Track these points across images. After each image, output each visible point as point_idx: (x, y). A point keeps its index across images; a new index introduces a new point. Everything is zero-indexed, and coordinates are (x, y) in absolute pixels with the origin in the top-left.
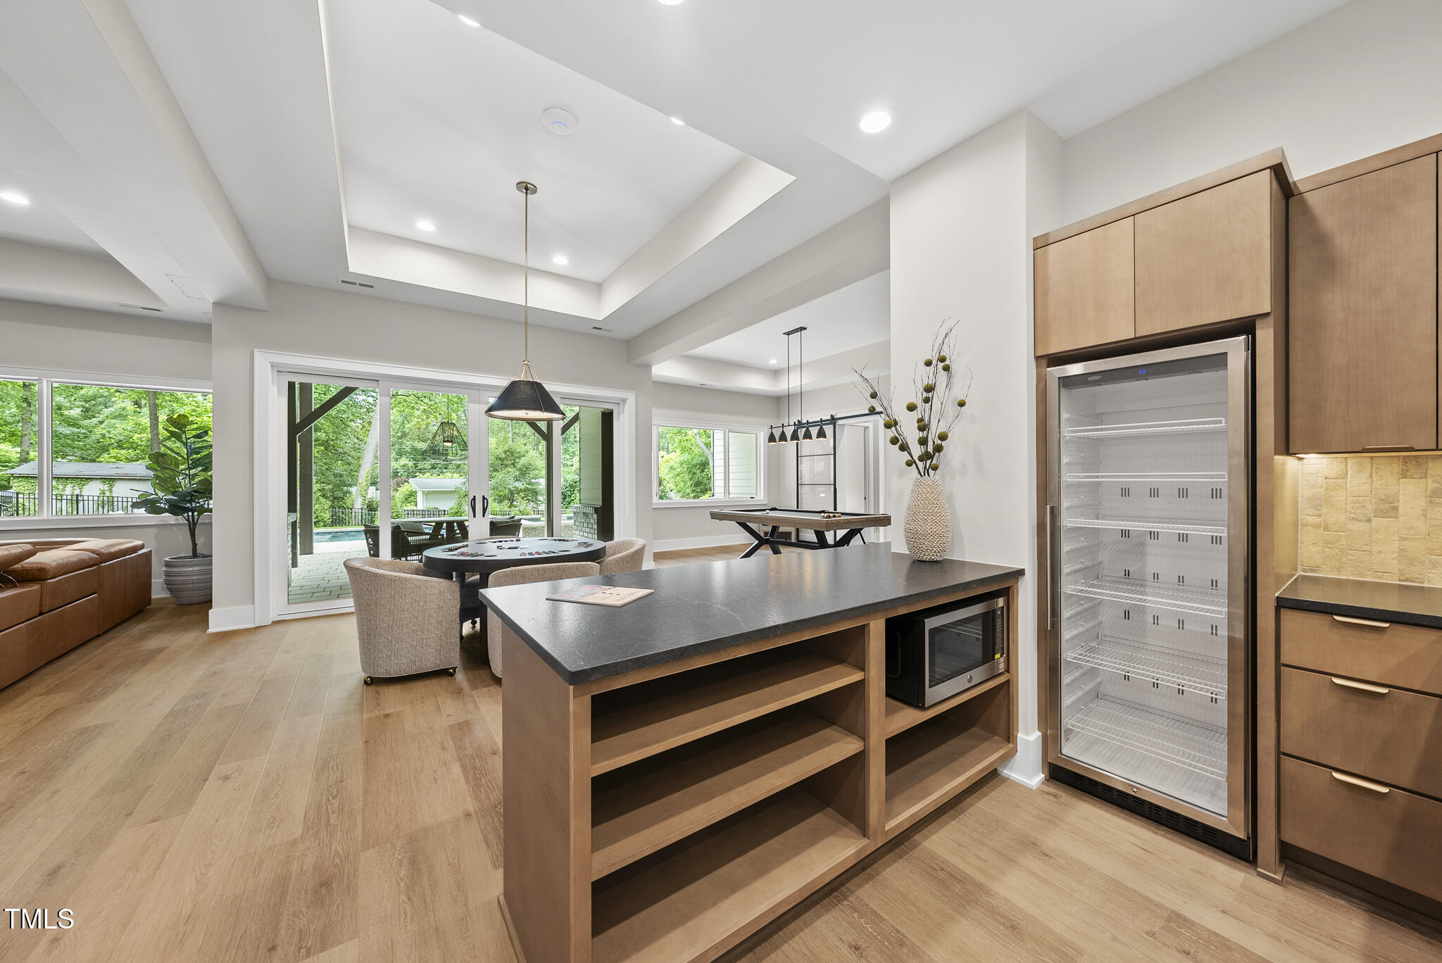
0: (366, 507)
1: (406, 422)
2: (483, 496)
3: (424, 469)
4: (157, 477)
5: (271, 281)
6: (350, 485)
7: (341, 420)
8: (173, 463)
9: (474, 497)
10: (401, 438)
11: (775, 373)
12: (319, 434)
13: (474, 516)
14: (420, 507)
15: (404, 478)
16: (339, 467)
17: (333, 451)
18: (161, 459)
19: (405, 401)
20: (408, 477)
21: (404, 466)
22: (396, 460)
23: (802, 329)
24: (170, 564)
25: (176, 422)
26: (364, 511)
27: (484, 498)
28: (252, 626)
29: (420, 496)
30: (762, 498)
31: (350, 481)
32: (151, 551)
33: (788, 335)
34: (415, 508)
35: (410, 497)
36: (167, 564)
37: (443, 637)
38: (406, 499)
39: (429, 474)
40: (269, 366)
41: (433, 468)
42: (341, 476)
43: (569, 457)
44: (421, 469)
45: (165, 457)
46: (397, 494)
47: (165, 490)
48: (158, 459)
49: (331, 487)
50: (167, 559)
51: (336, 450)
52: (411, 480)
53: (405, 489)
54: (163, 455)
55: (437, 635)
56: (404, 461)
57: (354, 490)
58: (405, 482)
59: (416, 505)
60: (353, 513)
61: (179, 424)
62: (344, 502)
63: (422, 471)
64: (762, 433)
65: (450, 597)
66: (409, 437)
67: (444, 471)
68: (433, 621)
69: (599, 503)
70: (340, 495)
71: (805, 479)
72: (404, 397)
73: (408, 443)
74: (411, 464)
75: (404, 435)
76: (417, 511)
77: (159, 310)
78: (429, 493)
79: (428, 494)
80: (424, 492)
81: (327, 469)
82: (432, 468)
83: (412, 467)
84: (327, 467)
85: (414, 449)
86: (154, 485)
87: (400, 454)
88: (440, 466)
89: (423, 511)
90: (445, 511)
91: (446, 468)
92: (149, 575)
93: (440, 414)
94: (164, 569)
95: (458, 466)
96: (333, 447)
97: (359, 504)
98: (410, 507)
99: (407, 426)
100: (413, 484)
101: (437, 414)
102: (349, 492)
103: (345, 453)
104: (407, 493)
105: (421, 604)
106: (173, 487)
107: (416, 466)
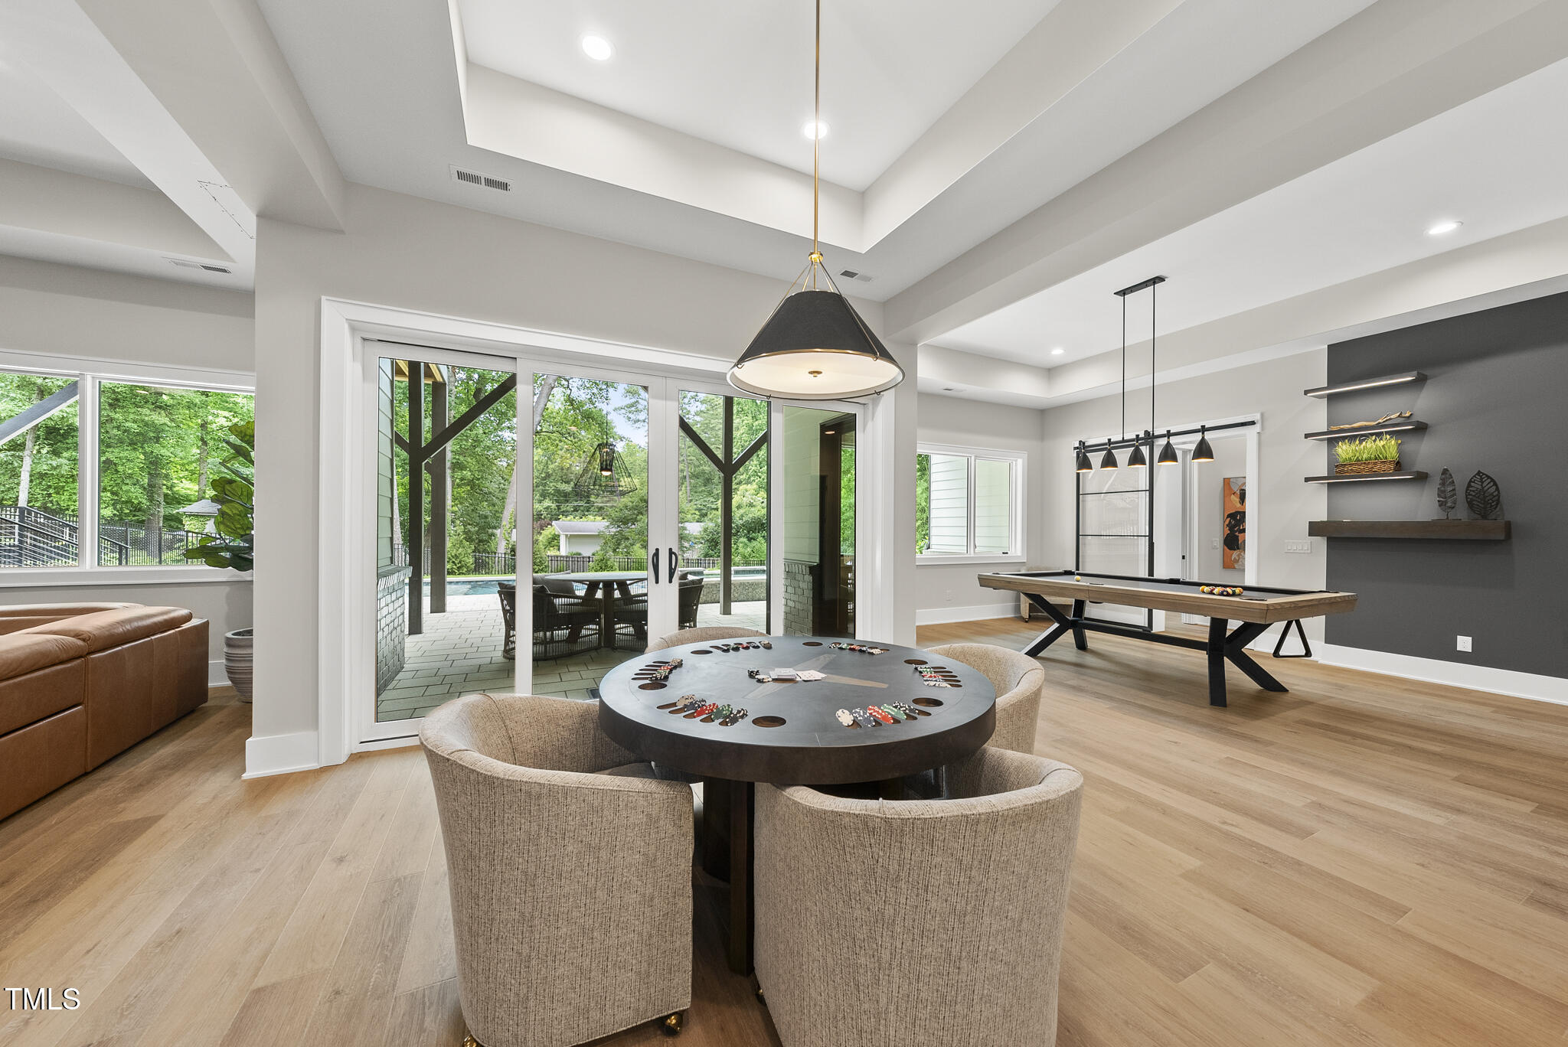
0: (509, 551)
1: (549, 462)
2: (670, 549)
3: (567, 511)
4: (222, 513)
5: (347, 183)
6: (495, 528)
7: (487, 458)
8: (245, 493)
9: (657, 550)
10: (544, 479)
11: (1051, 372)
12: (465, 472)
13: (657, 582)
14: (563, 552)
15: (547, 520)
16: (485, 508)
17: (478, 491)
18: (227, 487)
19: (549, 438)
20: (551, 520)
21: (547, 508)
22: (540, 502)
23: (1161, 279)
24: (232, 643)
25: (241, 432)
26: (507, 556)
27: (671, 552)
28: (314, 765)
29: (563, 541)
30: (1019, 553)
31: (494, 523)
32: (207, 623)
33: (1124, 294)
34: (558, 553)
35: (554, 540)
36: (229, 643)
37: (654, 940)
38: (549, 543)
39: (572, 517)
40: (346, 326)
41: (576, 510)
42: (486, 517)
43: (714, 500)
44: (564, 512)
45: (234, 485)
46: (540, 538)
47: (233, 532)
48: (224, 488)
49: (477, 529)
50: (229, 635)
51: (481, 490)
52: (554, 523)
53: (548, 532)
54: (231, 482)
55: (640, 934)
56: (547, 503)
57: (498, 532)
58: (548, 524)
59: (559, 550)
60: (497, 559)
61: (246, 435)
62: (488, 546)
63: (565, 514)
64: (1020, 461)
65: (671, 830)
66: (553, 478)
67: (586, 513)
68: (632, 898)
69: (816, 560)
70: (485, 537)
71: (1090, 526)
72: (548, 434)
73: (551, 485)
74: (554, 506)
75: (548, 476)
76: (561, 557)
77: (224, 271)
78: (572, 536)
79: (570, 538)
80: (566, 535)
81: (473, 510)
82: (574, 511)
83: (555, 509)
84: (472, 508)
85: (558, 491)
86: (217, 524)
87: (544, 495)
88: (582, 508)
89: (567, 557)
90: (589, 558)
91: (588, 511)
92: (204, 658)
93: (584, 452)
94: (225, 649)
95: (601, 508)
96: (479, 486)
97: (502, 548)
98: (552, 552)
99: (551, 466)
100: (556, 527)
101: (581, 452)
102: (493, 535)
103: (490, 493)
104: (550, 536)
105: (603, 854)
106: (242, 528)
107: (559, 508)
